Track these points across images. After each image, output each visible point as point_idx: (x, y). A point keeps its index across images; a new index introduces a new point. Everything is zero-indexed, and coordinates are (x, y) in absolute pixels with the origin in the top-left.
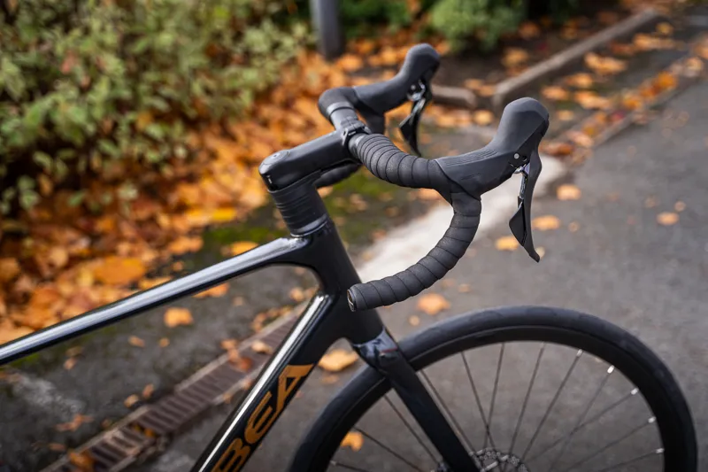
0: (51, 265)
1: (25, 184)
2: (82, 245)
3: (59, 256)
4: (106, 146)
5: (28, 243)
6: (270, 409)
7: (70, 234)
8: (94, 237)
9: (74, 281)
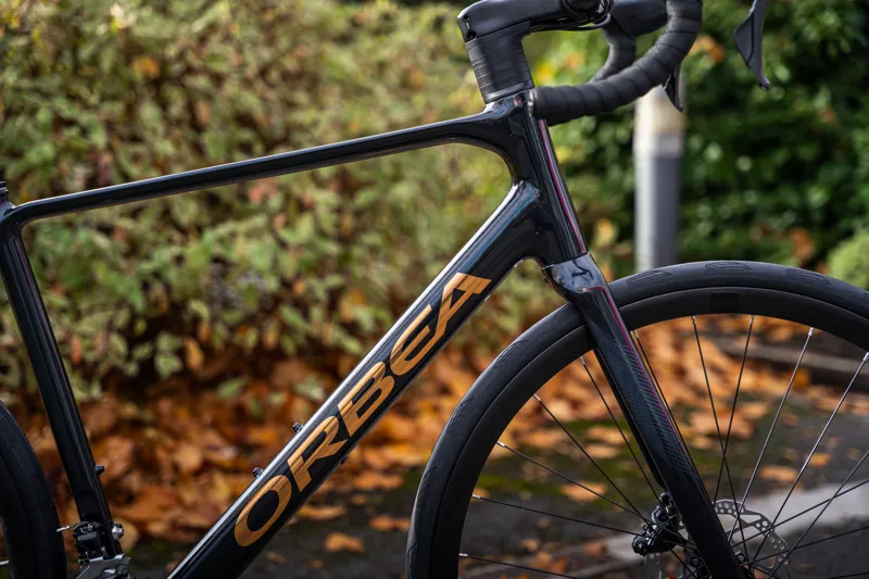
0: (176, 468)
1: (165, 342)
2: (227, 454)
3: (189, 458)
4: (289, 315)
5: (151, 433)
6: (426, 330)
7: (213, 438)
8: (245, 448)
9: (203, 490)
